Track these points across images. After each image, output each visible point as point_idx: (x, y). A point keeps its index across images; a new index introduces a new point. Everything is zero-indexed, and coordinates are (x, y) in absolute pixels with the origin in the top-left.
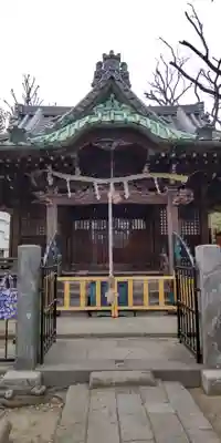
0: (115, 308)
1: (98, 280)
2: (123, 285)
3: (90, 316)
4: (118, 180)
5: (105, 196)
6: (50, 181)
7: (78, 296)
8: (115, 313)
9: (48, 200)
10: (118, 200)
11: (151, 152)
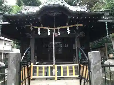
0: (56, 77)
1: (49, 66)
2: (59, 68)
3: (47, 80)
4: (56, 28)
5: (52, 35)
6: (32, 29)
7: (42, 72)
8: (56, 79)
9: (31, 36)
10: (56, 36)
11: (69, 17)
